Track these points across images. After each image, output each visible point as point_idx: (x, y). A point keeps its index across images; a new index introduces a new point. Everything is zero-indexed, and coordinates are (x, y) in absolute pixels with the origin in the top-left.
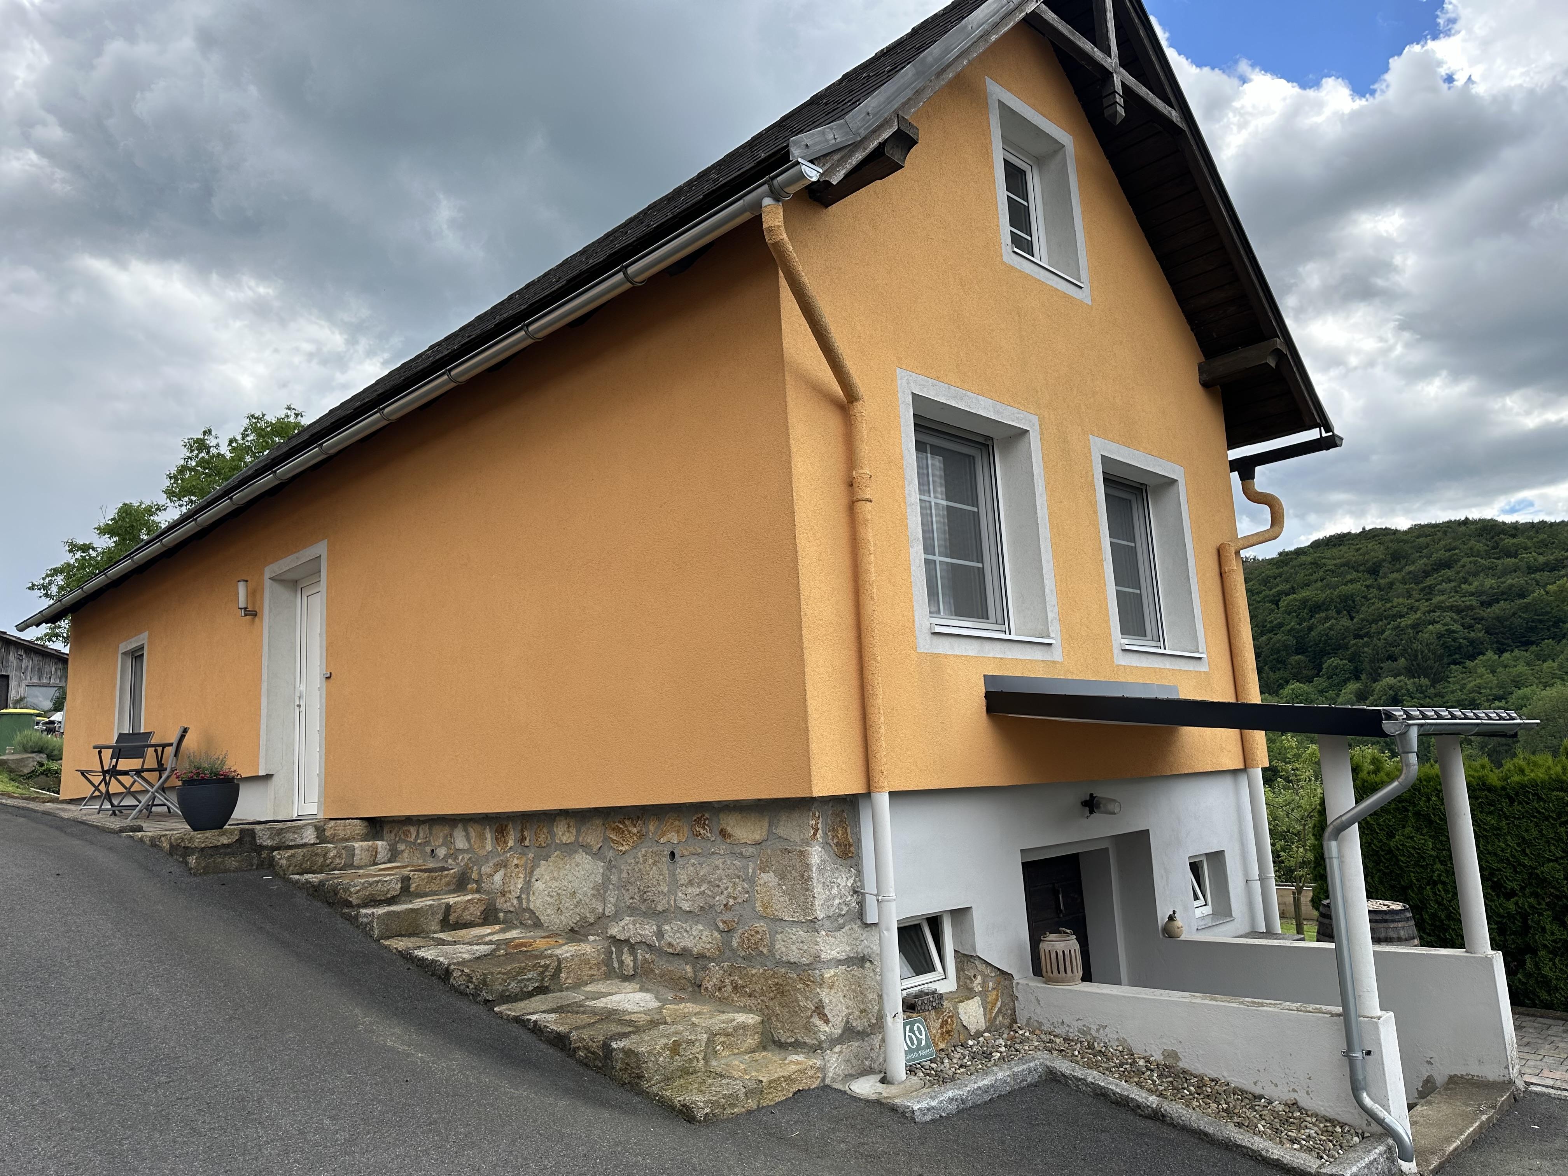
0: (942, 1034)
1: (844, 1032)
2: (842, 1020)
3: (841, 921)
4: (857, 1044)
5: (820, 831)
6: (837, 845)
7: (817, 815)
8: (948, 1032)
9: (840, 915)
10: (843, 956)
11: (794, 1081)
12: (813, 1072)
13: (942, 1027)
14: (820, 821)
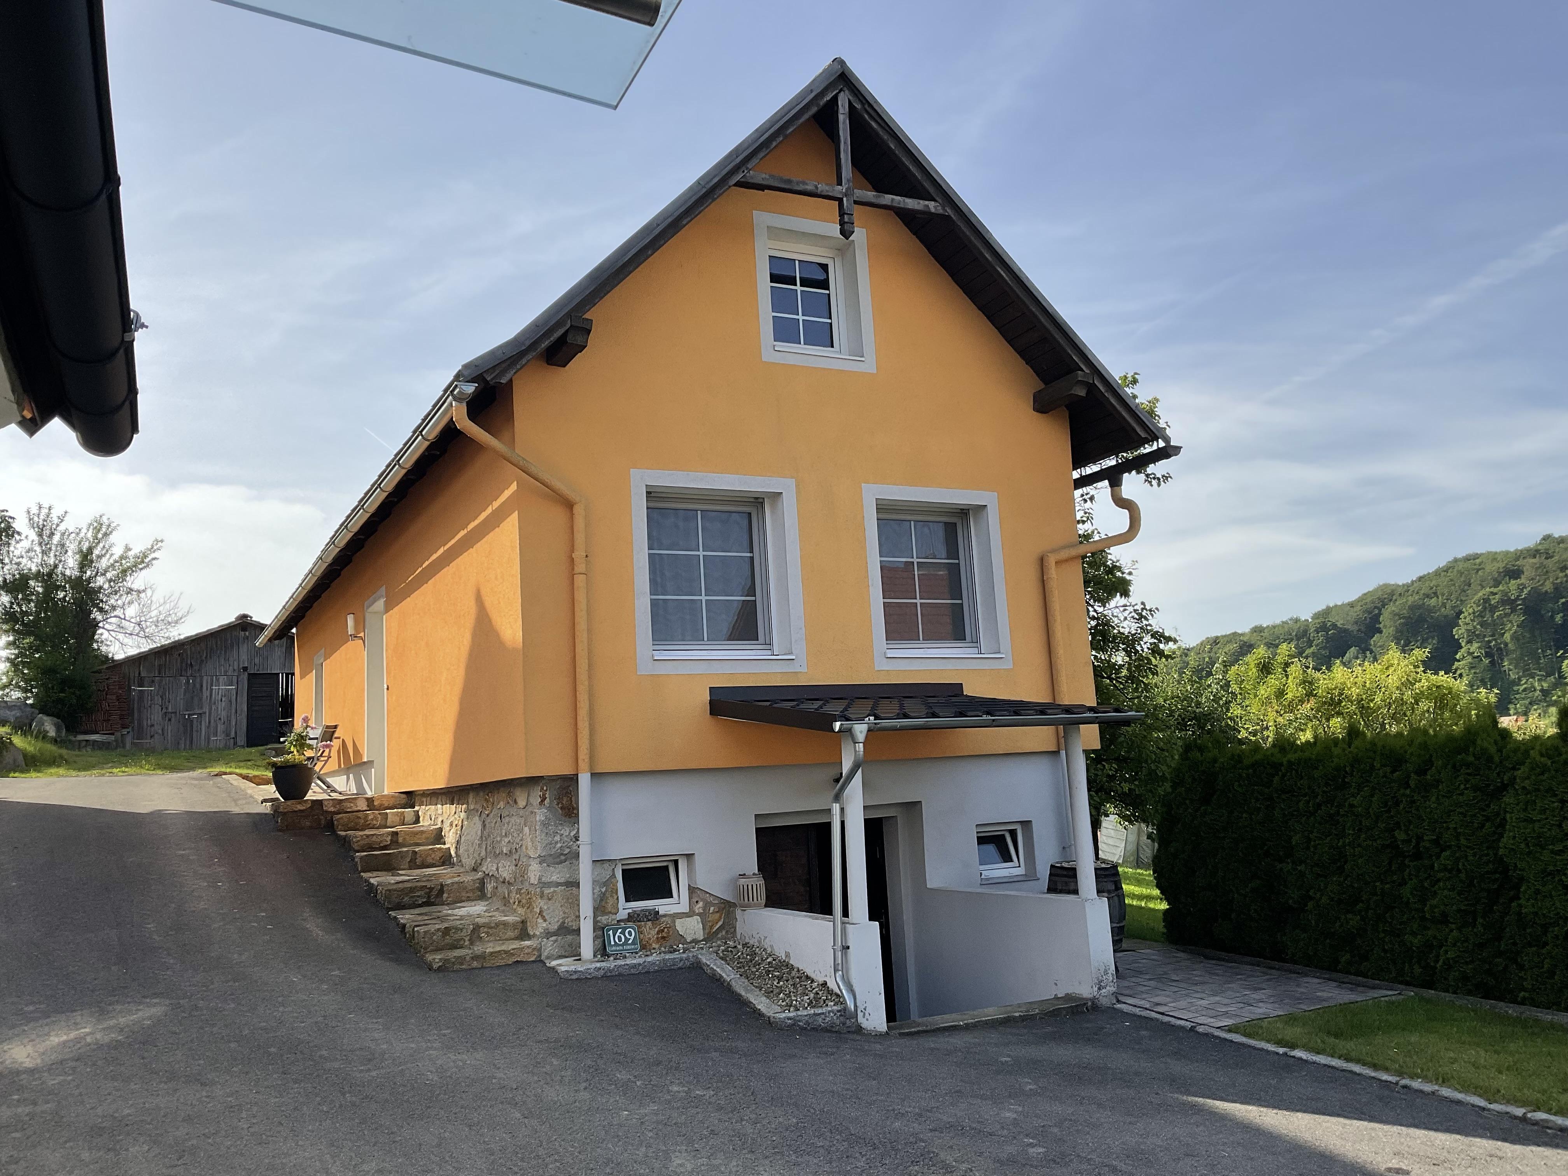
0: (657, 938)
1: (559, 929)
2: (558, 921)
3: (563, 858)
4: (571, 937)
5: (548, 799)
6: (561, 808)
7: (545, 789)
8: (663, 938)
9: (562, 854)
10: (563, 880)
11: (513, 955)
12: (530, 950)
13: (658, 933)
14: (548, 793)
